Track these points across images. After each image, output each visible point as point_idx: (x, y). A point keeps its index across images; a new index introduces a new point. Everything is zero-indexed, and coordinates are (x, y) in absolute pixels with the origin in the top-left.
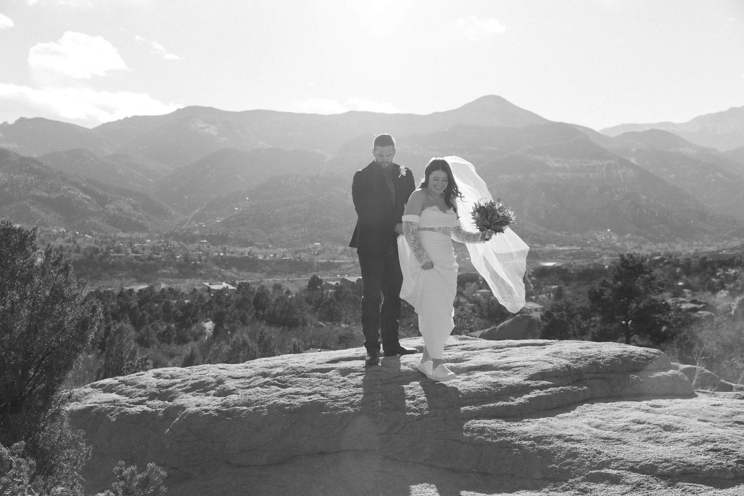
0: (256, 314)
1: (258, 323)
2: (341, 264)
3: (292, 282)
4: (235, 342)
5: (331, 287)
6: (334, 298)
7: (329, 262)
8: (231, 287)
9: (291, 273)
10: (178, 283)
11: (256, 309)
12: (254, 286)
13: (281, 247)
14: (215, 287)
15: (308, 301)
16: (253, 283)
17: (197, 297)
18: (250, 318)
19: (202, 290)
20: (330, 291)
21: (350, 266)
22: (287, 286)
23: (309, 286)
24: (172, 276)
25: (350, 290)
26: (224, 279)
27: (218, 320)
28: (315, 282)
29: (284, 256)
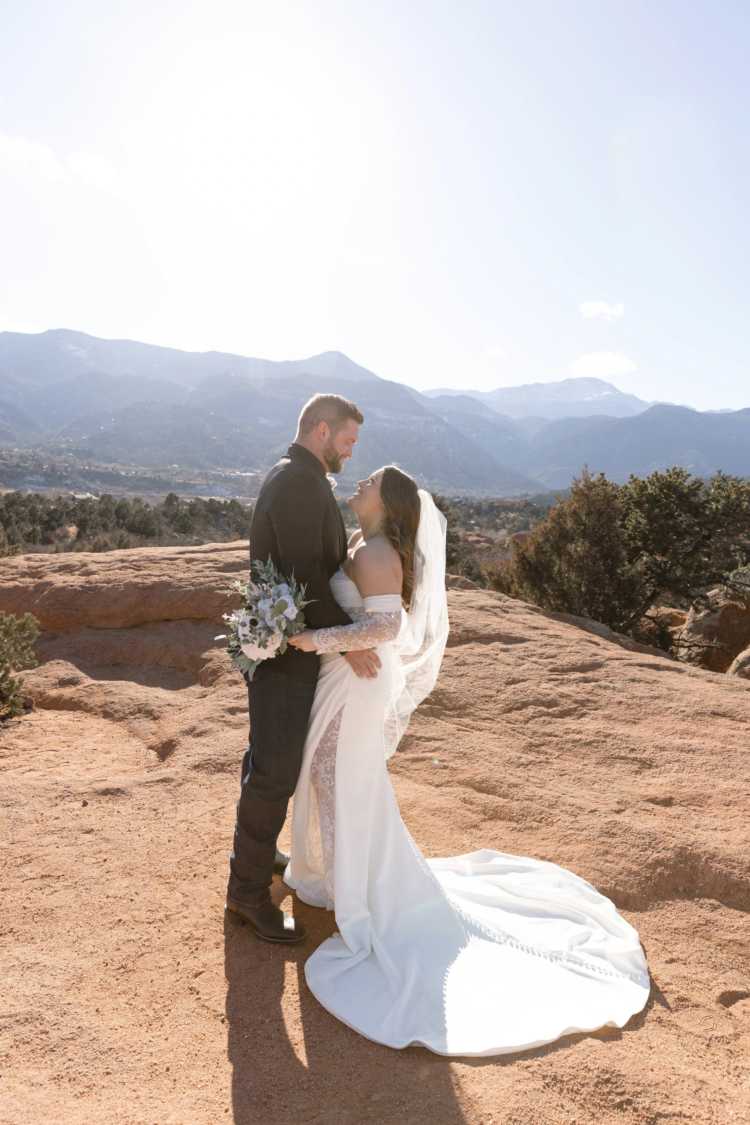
0: (117, 522)
1: (118, 530)
2: (196, 484)
3: (151, 497)
4: (96, 543)
5: (186, 504)
6: (188, 513)
7: (186, 483)
8: (94, 498)
9: (150, 489)
10: (44, 490)
11: (117, 518)
12: (116, 498)
13: (142, 465)
14: (79, 496)
15: (165, 514)
16: (116, 496)
17: (62, 504)
18: (111, 525)
19: (67, 498)
20: (185, 507)
21: (204, 487)
22: (146, 500)
23: (166, 502)
24: (39, 484)
25: (203, 508)
26: (88, 490)
27: (82, 525)
28: (171, 499)
29: (145, 474)
